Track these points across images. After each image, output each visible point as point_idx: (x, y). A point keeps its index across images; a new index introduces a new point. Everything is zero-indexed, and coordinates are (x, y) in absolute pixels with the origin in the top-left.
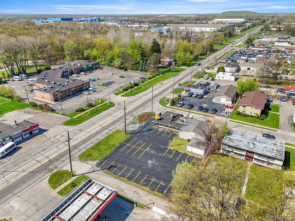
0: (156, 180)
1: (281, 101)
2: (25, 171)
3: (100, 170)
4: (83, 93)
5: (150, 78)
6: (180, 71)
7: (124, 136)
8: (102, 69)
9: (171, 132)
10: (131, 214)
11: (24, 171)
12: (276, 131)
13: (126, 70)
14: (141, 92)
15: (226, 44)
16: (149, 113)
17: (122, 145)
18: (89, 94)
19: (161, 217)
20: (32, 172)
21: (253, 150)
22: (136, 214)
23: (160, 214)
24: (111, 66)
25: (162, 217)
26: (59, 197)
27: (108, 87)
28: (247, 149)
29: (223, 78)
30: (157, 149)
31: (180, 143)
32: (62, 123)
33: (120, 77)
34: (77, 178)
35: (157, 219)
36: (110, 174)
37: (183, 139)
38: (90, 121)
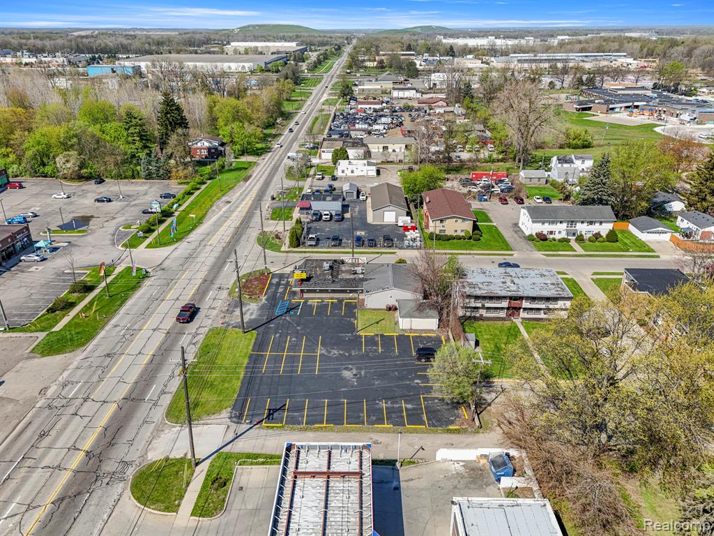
0: (389, 405)
1: (481, 201)
2: (33, 505)
3: (251, 428)
4: (21, 261)
5: (190, 194)
6: (246, 169)
7: (243, 339)
8: (21, 187)
9: (340, 301)
10: (403, 485)
11: (30, 507)
12: (512, 255)
13: (102, 181)
14: (192, 230)
15: (299, 98)
16: (258, 274)
17: (255, 360)
18: (44, 260)
19: (461, 464)
20: (61, 499)
21: (521, 294)
22: (412, 480)
23: (454, 461)
24: (46, 176)
25: (464, 463)
26: (204, 523)
27: (83, 231)
28: (509, 294)
29: (352, 172)
30: (338, 343)
31: (375, 318)
32: (32, 351)
33: (98, 200)
34: (212, 465)
35: (458, 471)
36: (283, 426)
37: (374, 309)
38: (116, 326)
